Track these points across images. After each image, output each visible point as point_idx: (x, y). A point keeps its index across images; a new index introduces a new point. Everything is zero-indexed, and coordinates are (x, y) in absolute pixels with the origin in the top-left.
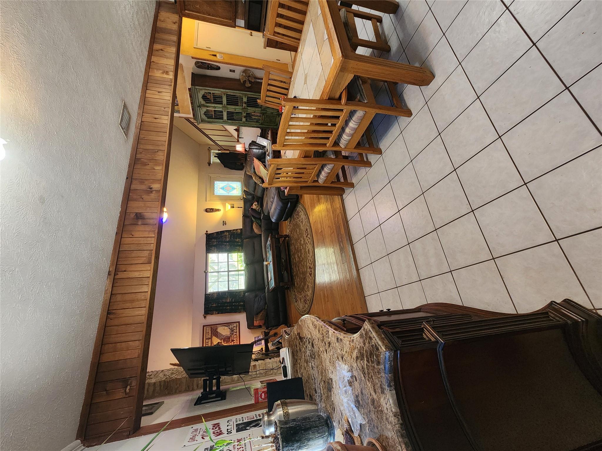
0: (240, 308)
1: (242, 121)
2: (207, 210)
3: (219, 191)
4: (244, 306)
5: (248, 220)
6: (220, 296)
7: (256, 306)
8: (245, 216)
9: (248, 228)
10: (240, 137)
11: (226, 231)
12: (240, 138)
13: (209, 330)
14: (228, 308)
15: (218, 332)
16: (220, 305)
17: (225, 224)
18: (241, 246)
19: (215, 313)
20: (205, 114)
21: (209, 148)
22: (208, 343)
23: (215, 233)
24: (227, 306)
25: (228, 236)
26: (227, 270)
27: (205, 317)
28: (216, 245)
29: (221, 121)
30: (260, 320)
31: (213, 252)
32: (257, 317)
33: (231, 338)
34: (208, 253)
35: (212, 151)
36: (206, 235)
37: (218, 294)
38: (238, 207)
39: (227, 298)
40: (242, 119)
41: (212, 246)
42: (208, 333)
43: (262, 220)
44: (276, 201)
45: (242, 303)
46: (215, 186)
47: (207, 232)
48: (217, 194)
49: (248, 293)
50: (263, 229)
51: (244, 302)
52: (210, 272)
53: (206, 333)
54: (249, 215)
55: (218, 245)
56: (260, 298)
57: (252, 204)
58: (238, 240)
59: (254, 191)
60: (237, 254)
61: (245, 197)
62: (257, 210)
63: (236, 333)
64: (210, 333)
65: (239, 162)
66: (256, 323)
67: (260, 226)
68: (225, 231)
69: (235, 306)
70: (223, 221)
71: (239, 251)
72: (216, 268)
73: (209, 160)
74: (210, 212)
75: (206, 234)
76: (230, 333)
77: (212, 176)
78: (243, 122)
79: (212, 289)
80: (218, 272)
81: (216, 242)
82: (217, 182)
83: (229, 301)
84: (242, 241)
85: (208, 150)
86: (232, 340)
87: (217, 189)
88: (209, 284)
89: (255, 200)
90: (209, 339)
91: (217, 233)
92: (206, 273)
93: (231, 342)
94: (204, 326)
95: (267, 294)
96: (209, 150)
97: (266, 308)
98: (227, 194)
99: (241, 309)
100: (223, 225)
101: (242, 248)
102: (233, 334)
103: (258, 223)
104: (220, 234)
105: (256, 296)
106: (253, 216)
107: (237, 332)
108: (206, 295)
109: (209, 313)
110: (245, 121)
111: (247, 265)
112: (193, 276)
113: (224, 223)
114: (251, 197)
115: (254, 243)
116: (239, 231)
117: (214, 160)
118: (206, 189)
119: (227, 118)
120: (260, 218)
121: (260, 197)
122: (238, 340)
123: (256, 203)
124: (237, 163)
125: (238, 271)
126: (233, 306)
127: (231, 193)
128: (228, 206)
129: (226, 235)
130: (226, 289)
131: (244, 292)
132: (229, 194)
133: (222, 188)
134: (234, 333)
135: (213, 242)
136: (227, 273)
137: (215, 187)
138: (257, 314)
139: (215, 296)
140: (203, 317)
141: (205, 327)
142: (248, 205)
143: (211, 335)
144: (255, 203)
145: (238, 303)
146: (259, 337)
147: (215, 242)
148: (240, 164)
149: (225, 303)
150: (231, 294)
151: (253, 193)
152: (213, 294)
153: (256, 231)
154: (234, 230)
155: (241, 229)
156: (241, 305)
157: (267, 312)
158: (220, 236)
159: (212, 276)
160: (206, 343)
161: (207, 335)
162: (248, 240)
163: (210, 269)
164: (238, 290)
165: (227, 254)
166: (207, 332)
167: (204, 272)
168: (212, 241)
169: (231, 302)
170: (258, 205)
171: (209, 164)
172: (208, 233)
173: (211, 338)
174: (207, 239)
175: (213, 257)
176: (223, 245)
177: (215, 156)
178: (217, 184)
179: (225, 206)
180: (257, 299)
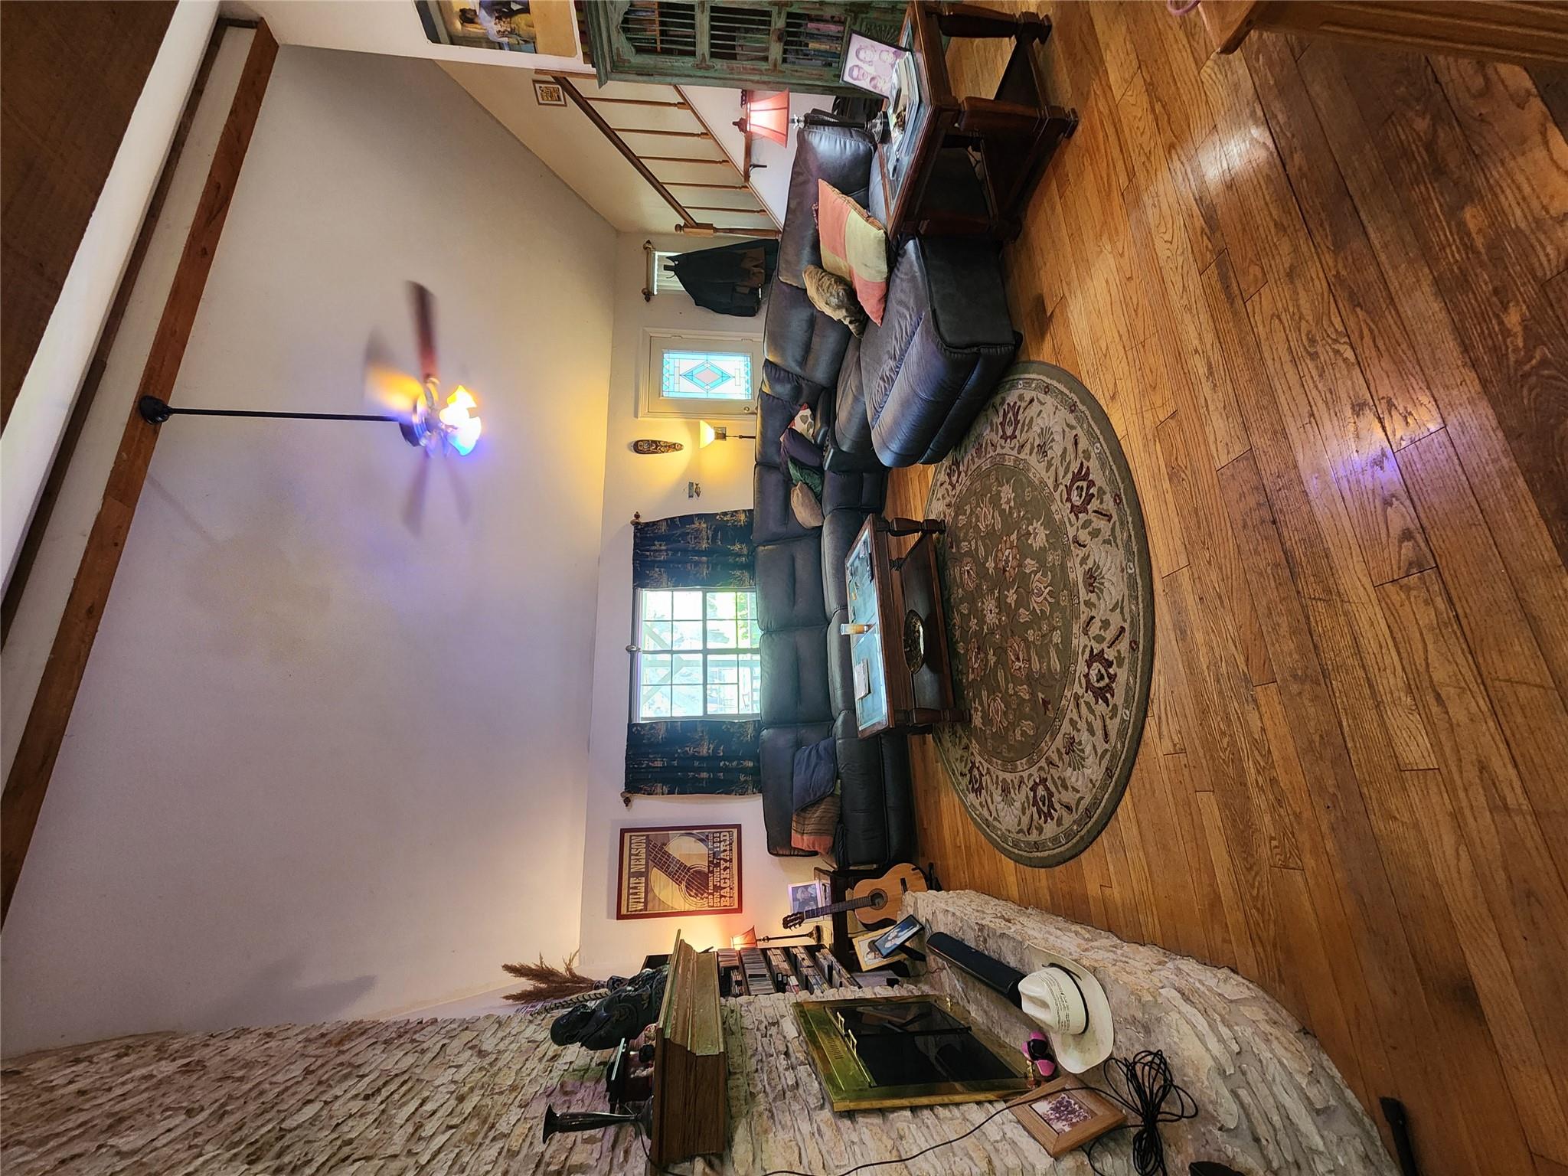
0: (742, 778)
1: (766, 59)
2: (638, 447)
3: (676, 386)
4: (756, 772)
5: (774, 478)
6: (679, 732)
7: (799, 779)
8: (764, 465)
9: (774, 507)
10: (754, 161)
11: (700, 516)
12: (755, 166)
13: (638, 845)
14: (704, 775)
15: (669, 856)
16: (675, 763)
17: (695, 495)
18: (750, 567)
19: (659, 790)
20: (626, 30)
21: (649, 242)
22: (636, 888)
23: (665, 523)
24: (700, 770)
25: (704, 533)
26: (700, 647)
27: (627, 801)
28: (665, 562)
29: (689, 61)
30: (818, 833)
31: (656, 585)
32: (805, 818)
33: (711, 879)
34: (638, 586)
35: (657, 254)
36: (636, 528)
37: (671, 724)
38: (741, 437)
39: (698, 743)
40: (767, 49)
41: (653, 564)
42: (637, 855)
43: (829, 475)
44: (914, 358)
45: (751, 764)
46: (666, 366)
47: (637, 516)
48: (672, 395)
49: (771, 731)
50: (828, 508)
51: (756, 758)
52: (645, 652)
53: (630, 855)
54: (778, 460)
55: (672, 562)
56: (814, 752)
57: (792, 418)
58: (737, 547)
59: (803, 362)
60: (734, 594)
61: (766, 390)
62: (810, 437)
63: (728, 864)
64: (644, 856)
65: (746, 283)
66: (799, 840)
67: (819, 498)
68: (697, 515)
69: (726, 770)
70: (691, 484)
71: (739, 585)
72: (666, 637)
73: (648, 280)
74: (649, 452)
75: (636, 524)
76: (709, 862)
77: (654, 332)
78: (771, 67)
79: (653, 707)
80: (672, 652)
81: (666, 550)
82: (671, 355)
83: (705, 751)
84: (752, 552)
85: (646, 248)
86: (715, 886)
87: (671, 378)
88: (644, 691)
89: (801, 401)
90: (639, 874)
91: (671, 522)
92: (632, 652)
93: (712, 894)
94: (623, 831)
95: (843, 743)
96: (648, 249)
97: (838, 792)
98: (704, 396)
99: (746, 781)
100: (691, 496)
101: (752, 577)
102: (718, 865)
103: (810, 488)
104: (680, 524)
105: (798, 744)
106: (795, 461)
107: (731, 861)
108: (631, 726)
109: (641, 789)
110: (780, 61)
111: (768, 632)
112: (591, 662)
113: (694, 490)
114: (788, 386)
115: (793, 560)
116: (743, 517)
117: (667, 282)
118: (637, 376)
119: (712, 46)
120: (821, 466)
121: (824, 388)
122: (736, 888)
123: (807, 412)
124: (738, 289)
125: (737, 651)
126: (721, 770)
127: (716, 390)
128: (707, 432)
129: (697, 530)
130: (696, 711)
131: (759, 725)
132: (712, 396)
133: (689, 376)
134: (723, 865)
135: (656, 551)
136: (700, 657)
137: (665, 371)
138: (804, 810)
139: (662, 733)
140: (621, 800)
141: (627, 836)
142: (776, 422)
143: (647, 864)
144: (801, 413)
145: (735, 763)
146: (809, 889)
147: (661, 551)
148: (747, 291)
149: (694, 757)
150: (716, 729)
151: (797, 370)
152: (654, 725)
153: (803, 513)
154: (725, 514)
155: (750, 511)
156: (744, 770)
157: (841, 807)
158: (679, 532)
159: (652, 665)
160: (629, 888)
161: (632, 862)
162: (771, 550)
163: (646, 642)
164: (738, 716)
165: (700, 594)
166: (633, 852)
167: (628, 650)
168: (653, 548)
169: (714, 758)
170: (814, 419)
171: (648, 295)
172: (642, 520)
173: (645, 874)
174: (638, 541)
175: (656, 601)
176: (691, 562)
177: (667, 268)
178: (671, 361)
179: (695, 431)
180: (803, 754)
